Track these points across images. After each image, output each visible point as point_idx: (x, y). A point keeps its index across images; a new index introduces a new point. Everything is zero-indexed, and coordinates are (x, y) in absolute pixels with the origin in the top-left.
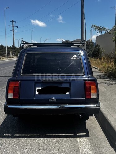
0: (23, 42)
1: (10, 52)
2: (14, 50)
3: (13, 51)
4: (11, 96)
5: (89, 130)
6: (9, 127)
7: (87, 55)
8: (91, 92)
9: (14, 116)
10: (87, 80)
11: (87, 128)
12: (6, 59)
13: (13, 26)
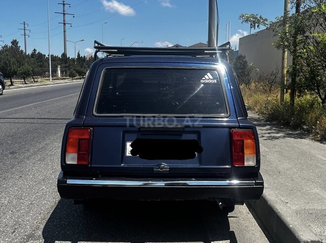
0: (96, 45)
1: (57, 67)
2: (66, 63)
3: (64, 65)
4: (72, 159)
5: (236, 234)
6: (65, 224)
7: (235, 74)
8: (243, 153)
9: (76, 203)
10: (234, 128)
11: (231, 230)
12: (48, 82)
13: (64, 14)
